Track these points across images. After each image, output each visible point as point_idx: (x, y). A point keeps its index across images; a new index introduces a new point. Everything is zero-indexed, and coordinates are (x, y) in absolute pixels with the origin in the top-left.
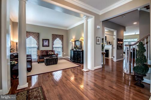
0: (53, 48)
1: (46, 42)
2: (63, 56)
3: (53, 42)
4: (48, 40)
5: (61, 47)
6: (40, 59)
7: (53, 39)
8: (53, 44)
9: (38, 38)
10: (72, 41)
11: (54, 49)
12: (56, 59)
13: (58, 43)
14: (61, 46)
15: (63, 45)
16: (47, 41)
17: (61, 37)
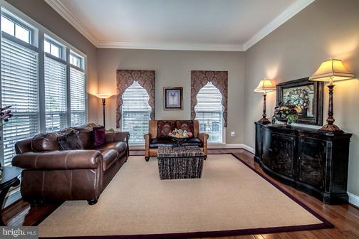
0: (193, 113)
1: (173, 96)
2: (227, 143)
3: (195, 95)
4: (180, 89)
5: (219, 112)
6: (150, 148)
7: (192, 85)
8: (194, 103)
9: (154, 86)
10: (263, 88)
11: (198, 118)
12: (194, 158)
13: (209, 98)
14: (220, 108)
15: (225, 103)
16: (178, 94)
17: (221, 79)
